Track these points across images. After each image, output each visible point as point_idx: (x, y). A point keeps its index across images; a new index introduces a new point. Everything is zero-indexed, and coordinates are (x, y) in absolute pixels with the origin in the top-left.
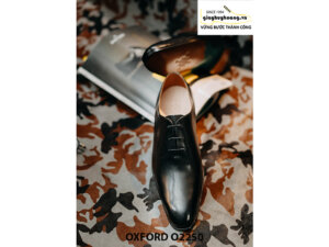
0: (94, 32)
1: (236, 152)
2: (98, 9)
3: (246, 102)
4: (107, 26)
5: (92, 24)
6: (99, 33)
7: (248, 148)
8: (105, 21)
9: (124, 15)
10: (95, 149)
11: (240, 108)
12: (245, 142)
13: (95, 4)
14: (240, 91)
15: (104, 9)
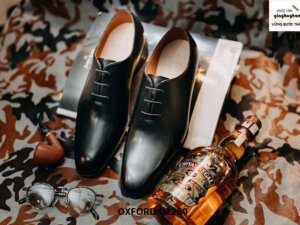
0: (46, 48)
1: (274, 151)
2: (42, 19)
3: (260, 88)
4: (60, 38)
5: (39, 39)
6: (54, 49)
7: (283, 142)
8: (55, 32)
9: (77, 18)
10: (114, 195)
11: (257, 98)
12: (277, 136)
13: (35, 14)
14: (249, 77)
15: (49, 17)
